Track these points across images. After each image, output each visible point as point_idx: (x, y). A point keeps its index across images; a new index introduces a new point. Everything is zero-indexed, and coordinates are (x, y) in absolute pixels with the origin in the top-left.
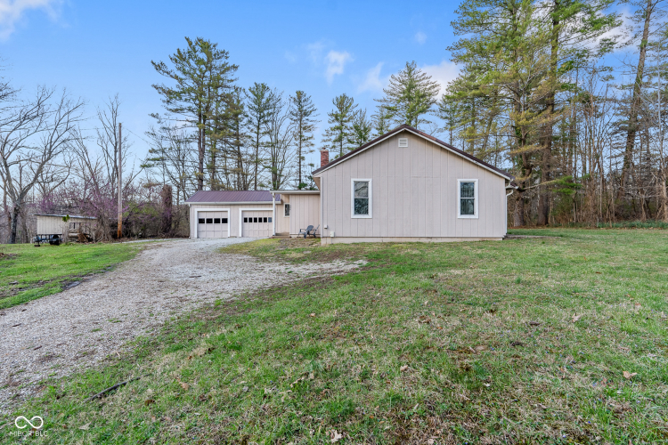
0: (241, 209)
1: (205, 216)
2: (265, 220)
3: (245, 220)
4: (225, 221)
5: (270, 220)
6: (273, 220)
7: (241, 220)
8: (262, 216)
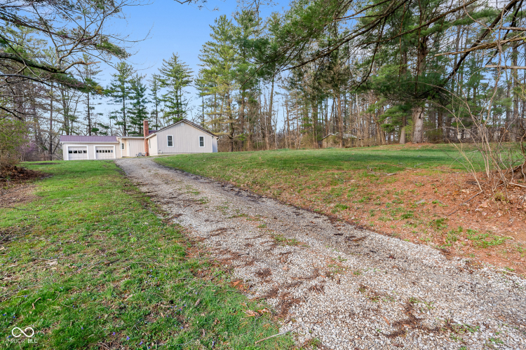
0: (95, 146)
1: (73, 150)
2: (109, 151)
3: (97, 151)
4: (85, 152)
5: (112, 151)
6: (114, 151)
7: (95, 151)
8: (107, 149)
